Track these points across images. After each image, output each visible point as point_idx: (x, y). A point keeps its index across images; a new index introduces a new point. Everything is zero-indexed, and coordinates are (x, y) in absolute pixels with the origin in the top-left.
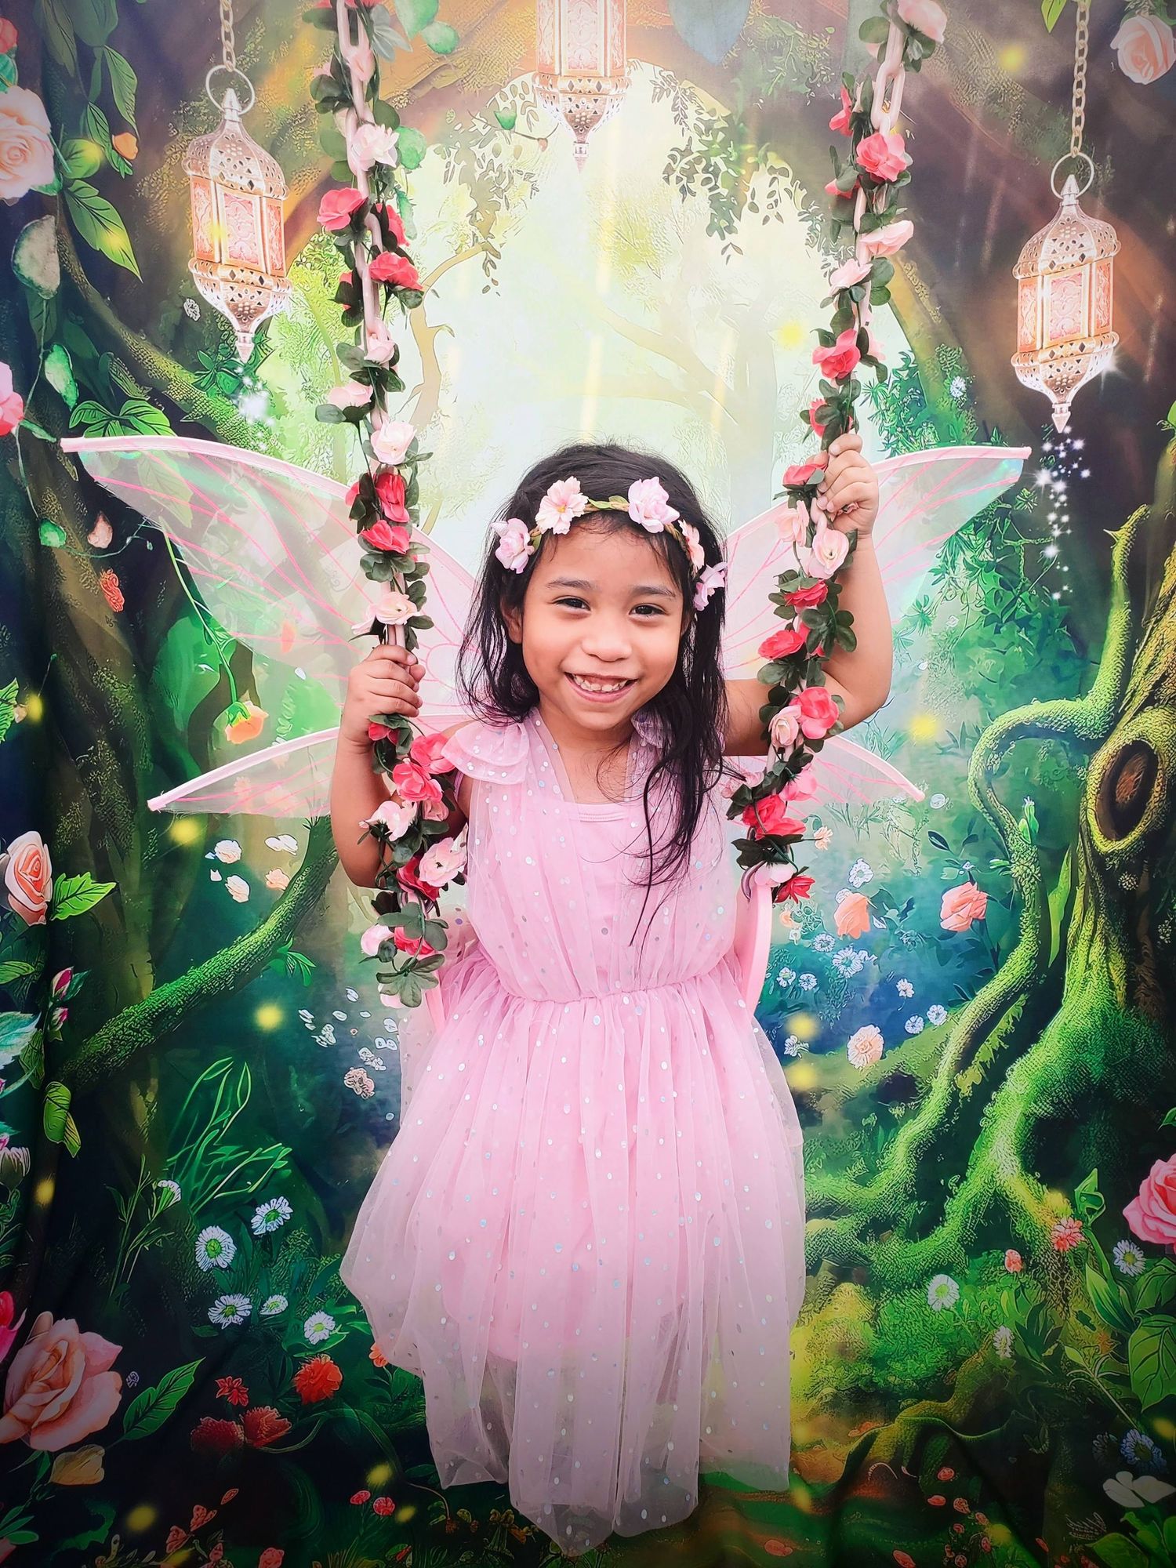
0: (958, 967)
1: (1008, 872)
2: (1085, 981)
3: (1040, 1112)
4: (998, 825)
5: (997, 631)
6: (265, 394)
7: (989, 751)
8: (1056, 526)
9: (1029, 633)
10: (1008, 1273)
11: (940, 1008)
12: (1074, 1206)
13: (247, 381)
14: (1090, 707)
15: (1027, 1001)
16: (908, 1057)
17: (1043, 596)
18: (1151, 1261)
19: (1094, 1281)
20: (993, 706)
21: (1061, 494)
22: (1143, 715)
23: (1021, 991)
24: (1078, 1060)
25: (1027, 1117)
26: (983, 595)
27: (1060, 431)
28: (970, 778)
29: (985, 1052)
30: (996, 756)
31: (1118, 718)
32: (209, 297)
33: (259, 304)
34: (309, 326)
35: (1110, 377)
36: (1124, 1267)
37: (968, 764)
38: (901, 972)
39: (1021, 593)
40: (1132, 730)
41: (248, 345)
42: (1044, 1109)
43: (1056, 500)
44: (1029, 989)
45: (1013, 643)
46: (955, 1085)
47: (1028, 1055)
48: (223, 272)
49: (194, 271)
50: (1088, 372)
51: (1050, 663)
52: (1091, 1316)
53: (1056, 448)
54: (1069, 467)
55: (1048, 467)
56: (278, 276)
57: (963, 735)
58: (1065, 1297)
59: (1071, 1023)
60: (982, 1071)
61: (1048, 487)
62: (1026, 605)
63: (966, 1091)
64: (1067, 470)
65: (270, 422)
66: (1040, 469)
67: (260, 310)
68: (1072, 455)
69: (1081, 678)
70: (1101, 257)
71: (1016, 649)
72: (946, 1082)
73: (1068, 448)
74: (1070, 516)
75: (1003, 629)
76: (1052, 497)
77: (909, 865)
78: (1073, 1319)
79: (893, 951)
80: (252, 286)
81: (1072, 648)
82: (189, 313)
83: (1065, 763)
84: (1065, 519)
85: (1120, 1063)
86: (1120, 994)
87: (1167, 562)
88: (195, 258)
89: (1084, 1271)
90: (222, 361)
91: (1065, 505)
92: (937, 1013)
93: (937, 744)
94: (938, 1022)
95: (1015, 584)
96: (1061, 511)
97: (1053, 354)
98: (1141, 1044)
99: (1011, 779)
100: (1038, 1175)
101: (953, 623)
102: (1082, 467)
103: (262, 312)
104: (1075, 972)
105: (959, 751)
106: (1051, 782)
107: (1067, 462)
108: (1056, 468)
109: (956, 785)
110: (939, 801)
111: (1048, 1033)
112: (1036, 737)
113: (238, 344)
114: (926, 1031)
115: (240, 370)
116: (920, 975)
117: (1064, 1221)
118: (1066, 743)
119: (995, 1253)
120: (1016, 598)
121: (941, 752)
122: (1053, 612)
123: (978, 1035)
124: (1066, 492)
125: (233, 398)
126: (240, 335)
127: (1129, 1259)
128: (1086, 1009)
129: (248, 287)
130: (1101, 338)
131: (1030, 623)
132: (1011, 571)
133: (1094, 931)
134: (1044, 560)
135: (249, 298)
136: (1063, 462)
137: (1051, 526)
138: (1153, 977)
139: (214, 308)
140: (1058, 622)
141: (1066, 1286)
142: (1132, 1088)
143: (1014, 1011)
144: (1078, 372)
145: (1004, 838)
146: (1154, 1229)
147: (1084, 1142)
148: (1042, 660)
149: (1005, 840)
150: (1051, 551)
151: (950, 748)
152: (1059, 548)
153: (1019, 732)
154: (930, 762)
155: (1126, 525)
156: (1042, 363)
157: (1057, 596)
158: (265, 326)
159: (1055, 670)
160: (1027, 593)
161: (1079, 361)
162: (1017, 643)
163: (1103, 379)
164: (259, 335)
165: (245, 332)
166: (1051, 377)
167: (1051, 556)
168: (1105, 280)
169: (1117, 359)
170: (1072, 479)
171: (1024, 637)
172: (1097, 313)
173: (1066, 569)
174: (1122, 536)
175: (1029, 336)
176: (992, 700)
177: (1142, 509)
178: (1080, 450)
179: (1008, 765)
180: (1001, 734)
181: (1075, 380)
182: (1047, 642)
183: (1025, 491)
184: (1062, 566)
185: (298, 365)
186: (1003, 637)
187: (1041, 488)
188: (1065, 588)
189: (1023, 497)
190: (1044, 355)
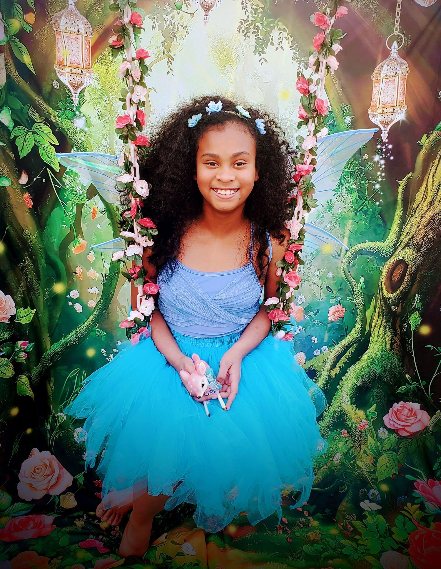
0: (333, 333)
1: (353, 302)
2: (377, 341)
3: (358, 384)
4: (350, 285)
5: (356, 215)
6: (84, 118)
7: (349, 258)
8: (380, 177)
9: (367, 216)
10: (342, 437)
11: (326, 347)
12: (367, 416)
13: (77, 113)
14: (386, 245)
15: (356, 346)
16: (314, 363)
17: (373, 203)
18: (390, 434)
19: (371, 440)
20: (352, 242)
21: (382, 165)
22: (404, 250)
23: (355, 343)
24: (372, 367)
25: (354, 386)
26: (351, 201)
27: (384, 141)
28: (342, 268)
29: (341, 363)
30: (352, 260)
31: (395, 250)
32: (62, 79)
33: (81, 82)
34: (100, 88)
35: (403, 121)
36: (381, 436)
37: (342, 262)
38: (313, 334)
39: (365, 201)
40: (400, 255)
41: (77, 99)
42: (359, 383)
43: (381, 167)
44: (357, 342)
45: (361, 220)
46: (330, 373)
47: (355, 365)
48: (68, 69)
49: (56, 69)
50: (395, 119)
51: (373, 228)
52: (368, 451)
53: (382, 147)
54: (386, 155)
55: (379, 154)
56: (88, 69)
57: (342, 252)
58: (360, 445)
59: (371, 355)
60: (339, 369)
61: (378, 162)
62: (367, 206)
63: (333, 376)
64: (385, 156)
65: (86, 129)
66: (376, 155)
67: (81, 85)
68: (388, 150)
69: (384, 234)
70: (402, 75)
71: (362, 222)
72: (327, 373)
73: (386, 147)
74: (385, 174)
75: (358, 214)
76: (379, 166)
77: (318, 297)
78: (362, 452)
79: (311, 327)
80: (79, 75)
81: (382, 223)
82: (55, 86)
83: (376, 265)
84: (383, 174)
85: (386, 369)
86: (388, 346)
87: (416, 195)
88: (57, 64)
89: (367, 437)
90: (68, 105)
91: (384, 169)
92: (325, 349)
93: (331, 254)
94: (325, 352)
95: (363, 198)
96: (382, 171)
97: (383, 111)
98: (393, 364)
99: (357, 269)
100: (356, 405)
101: (340, 210)
102: (391, 155)
103: (82, 85)
104: (373, 338)
105: (339, 257)
106: (370, 271)
107: (386, 153)
108: (382, 155)
109: (337, 270)
110: (330, 275)
111: (363, 358)
112: (367, 254)
113: (73, 98)
114: (321, 354)
115: (74, 109)
116: (320, 335)
117: (363, 421)
118: (377, 258)
119: (339, 430)
120: (363, 203)
121: (332, 257)
122: (376, 209)
123: (339, 357)
124: (385, 164)
125: (72, 120)
126: (74, 95)
127: (383, 433)
128: (376, 350)
129: (77, 75)
130: (401, 107)
131: (368, 213)
132: (363, 193)
133: (381, 324)
134: (375, 189)
135: (77, 79)
136: (383, 152)
137: (378, 177)
138: (400, 341)
139: (64, 84)
140: (377, 213)
141: (361, 442)
142: (390, 378)
143: (352, 349)
144: (392, 119)
145: (352, 289)
146: (392, 424)
147: (372, 395)
148: (370, 226)
149: (353, 290)
150: (377, 186)
151: (336, 256)
152: (380, 185)
153: (360, 252)
154: (328, 261)
155: (404, 179)
156: (379, 114)
157: (378, 203)
158: (83, 91)
159: (375, 231)
160: (367, 201)
161: (392, 115)
162: (362, 219)
163: (400, 123)
164: (81, 94)
165: (75, 93)
166: (382, 120)
167: (377, 188)
168: (403, 84)
169: (406, 115)
170: (387, 160)
171: (365, 217)
172: (400, 97)
173: (382, 193)
174: (402, 183)
175: (375, 102)
176: (352, 240)
177: (410, 174)
178: (391, 149)
179: (356, 264)
180: (354, 252)
181: (391, 122)
182: (373, 220)
183: (370, 163)
184: (380, 192)
185: (96, 106)
186: (357, 217)
187: (375, 162)
188: (381, 201)
189: (369, 165)
190: (380, 111)
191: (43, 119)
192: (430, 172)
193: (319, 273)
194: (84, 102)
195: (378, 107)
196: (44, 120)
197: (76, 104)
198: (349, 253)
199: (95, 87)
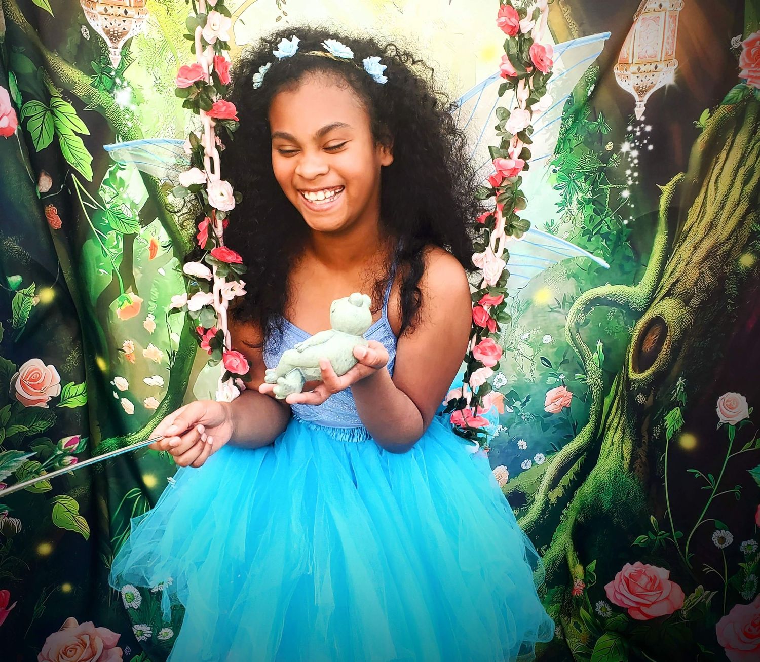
0: (553, 433)
1: (584, 382)
4: (581, 355)
5: (589, 240)
6: (129, 89)
7: (579, 311)
8: (630, 178)
9: (608, 243)
11: (542, 455)
13: (118, 80)
14: (639, 291)
15: (586, 456)
16: (522, 482)
17: (618, 221)
20: (583, 284)
21: (635, 158)
22: (664, 301)
23: (584, 452)
26: (583, 218)
27: (638, 119)
28: (567, 327)
29: (565, 480)
30: (583, 314)
31: (653, 300)
32: (94, 24)
33: (124, 29)
34: (160, 40)
35: (670, 87)
37: (566, 318)
38: (520, 435)
39: (605, 218)
41: (117, 57)
43: (632, 162)
44: (587, 451)
45: (598, 248)
46: (548, 497)
48: (100, 8)
49: (83, 7)
50: (658, 84)
51: (618, 262)
53: (635, 129)
54: (641, 142)
55: (629, 141)
56: (138, 7)
57: (564, 301)
59: (599, 475)
60: (563, 490)
61: (628, 153)
62: (608, 225)
63: (553, 500)
64: (640, 144)
65: (133, 108)
66: (624, 142)
68: (644, 134)
69: (635, 274)
70: (672, 9)
71: (600, 252)
73: (642, 130)
74: (639, 173)
75: (593, 239)
76: (629, 159)
77: (528, 376)
79: (516, 424)
80: (119, 18)
81: (632, 255)
82: (84, 35)
83: (622, 323)
84: (636, 174)
86: (626, 463)
87: (689, 210)
91: (637, 165)
92: (540, 458)
93: (548, 306)
94: (540, 463)
95: (602, 212)
96: (634, 169)
97: (639, 69)
99: (591, 329)
102: (649, 143)
103: (126, 35)
104: (605, 446)
105: (561, 310)
106: (613, 333)
107: (640, 139)
108: (633, 142)
109: (558, 330)
110: (547, 339)
111: (590, 477)
112: (607, 305)
113: (111, 56)
114: (533, 467)
115: (113, 73)
116: (531, 437)
118: (623, 311)
120: (602, 221)
121: (550, 310)
122: (622, 232)
123: (563, 470)
124: (638, 157)
125: (111, 92)
126: (113, 51)
128: (607, 468)
129: (116, 18)
130: (667, 62)
131: (609, 237)
132: (602, 205)
134: (621, 198)
135: (118, 25)
136: (636, 138)
137: (628, 178)
138: (645, 456)
139: (96, 32)
140: (625, 238)
143: (581, 460)
144: (652, 83)
145: (584, 362)
148: (613, 260)
150: (626, 194)
151: (556, 308)
152: (631, 193)
153: (597, 301)
154: (544, 316)
155: (669, 184)
156: (632, 73)
157: (626, 222)
158: (128, 44)
159: (621, 267)
160: (609, 218)
161: (653, 76)
162: (600, 247)
163: (666, 89)
164: (125, 50)
165: (115, 48)
166: (637, 84)
167: (625, 197)
168: (673, 25)
169: (676, 77)
170: (642, 150)
171: (605, 244)
172: (667, 46)
173: (633, 206)
174: (667, 190)
175: (625, 53)
176: (582, 281)
177: (679, 176)
178: (649, 132)
179: (590, 320)
180: (587, 302)
181: (650, 88)
182: (617, 250)
183: (615, 156)
184: (631, 204)
185: (151, 69)
186: (592, 244)
187: (623, 153)
188: (631, 218)
189: (613, 159)
190: (634, 68)
191: (60, 91)
192: (712, 173)
193: (529, 337)
194: (131, 62)
195: (630, 62)
196: (62, 93)
197: (115, 65)
198: (578, 302)
199: (150, 37)
